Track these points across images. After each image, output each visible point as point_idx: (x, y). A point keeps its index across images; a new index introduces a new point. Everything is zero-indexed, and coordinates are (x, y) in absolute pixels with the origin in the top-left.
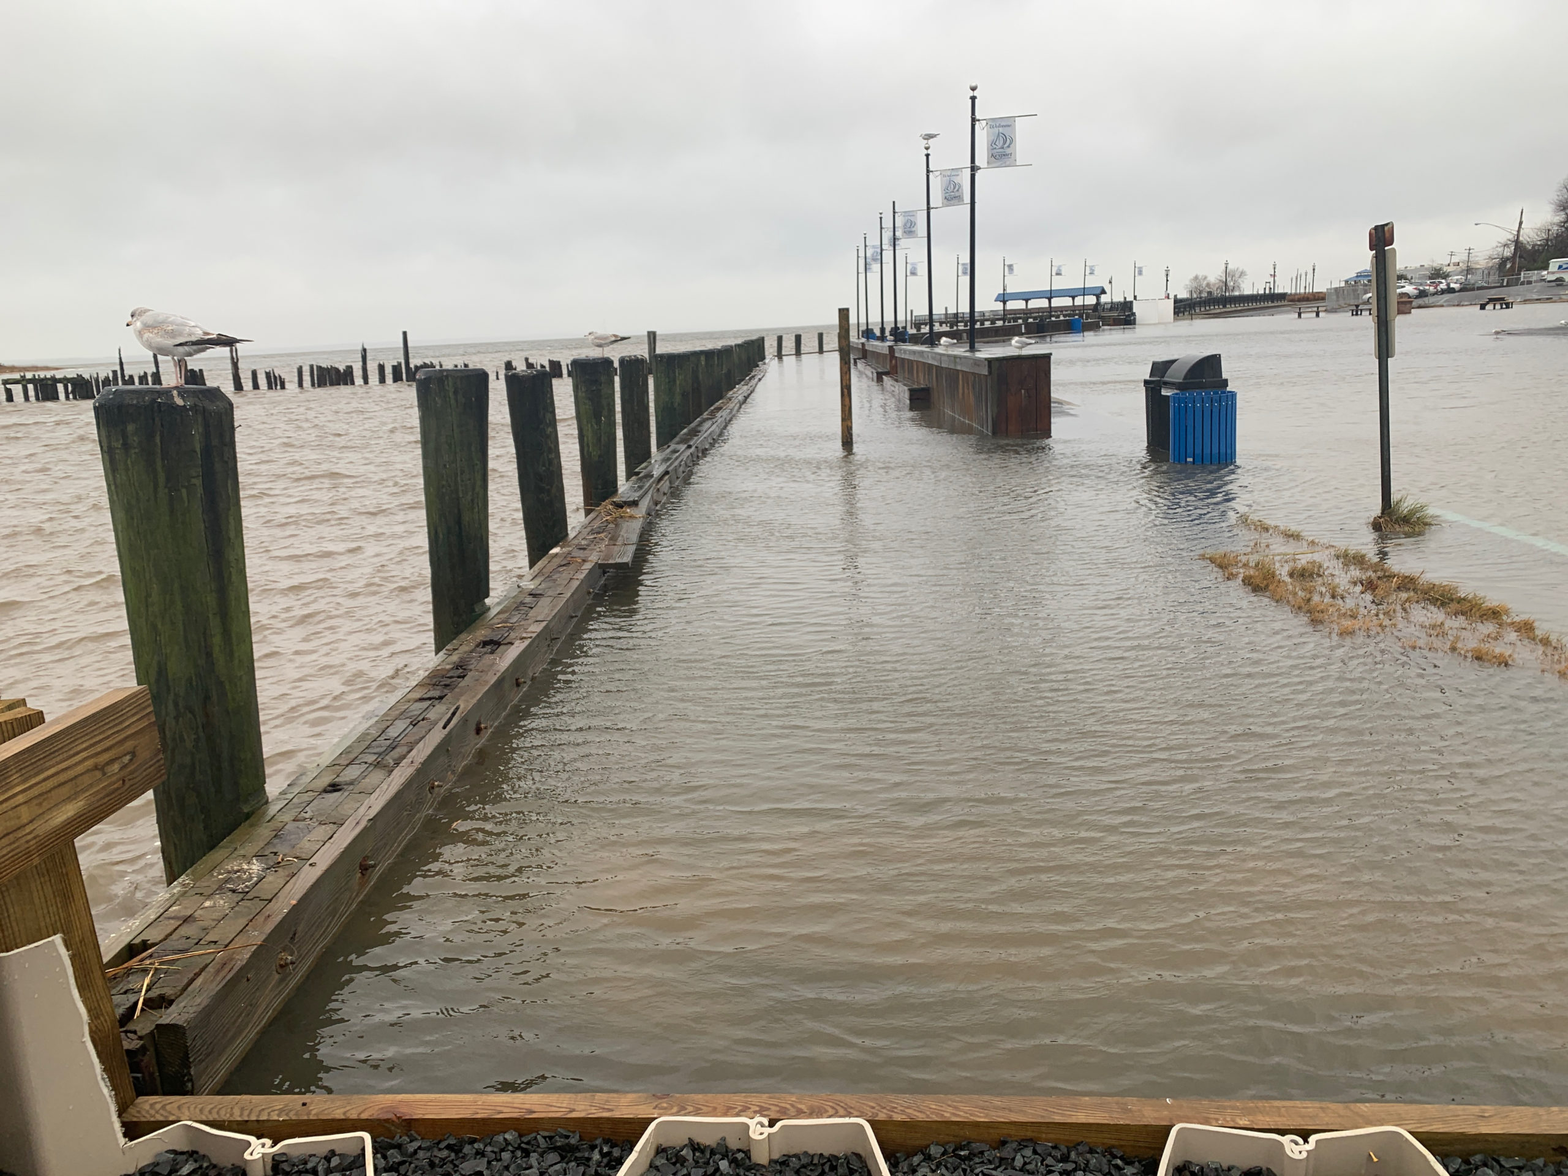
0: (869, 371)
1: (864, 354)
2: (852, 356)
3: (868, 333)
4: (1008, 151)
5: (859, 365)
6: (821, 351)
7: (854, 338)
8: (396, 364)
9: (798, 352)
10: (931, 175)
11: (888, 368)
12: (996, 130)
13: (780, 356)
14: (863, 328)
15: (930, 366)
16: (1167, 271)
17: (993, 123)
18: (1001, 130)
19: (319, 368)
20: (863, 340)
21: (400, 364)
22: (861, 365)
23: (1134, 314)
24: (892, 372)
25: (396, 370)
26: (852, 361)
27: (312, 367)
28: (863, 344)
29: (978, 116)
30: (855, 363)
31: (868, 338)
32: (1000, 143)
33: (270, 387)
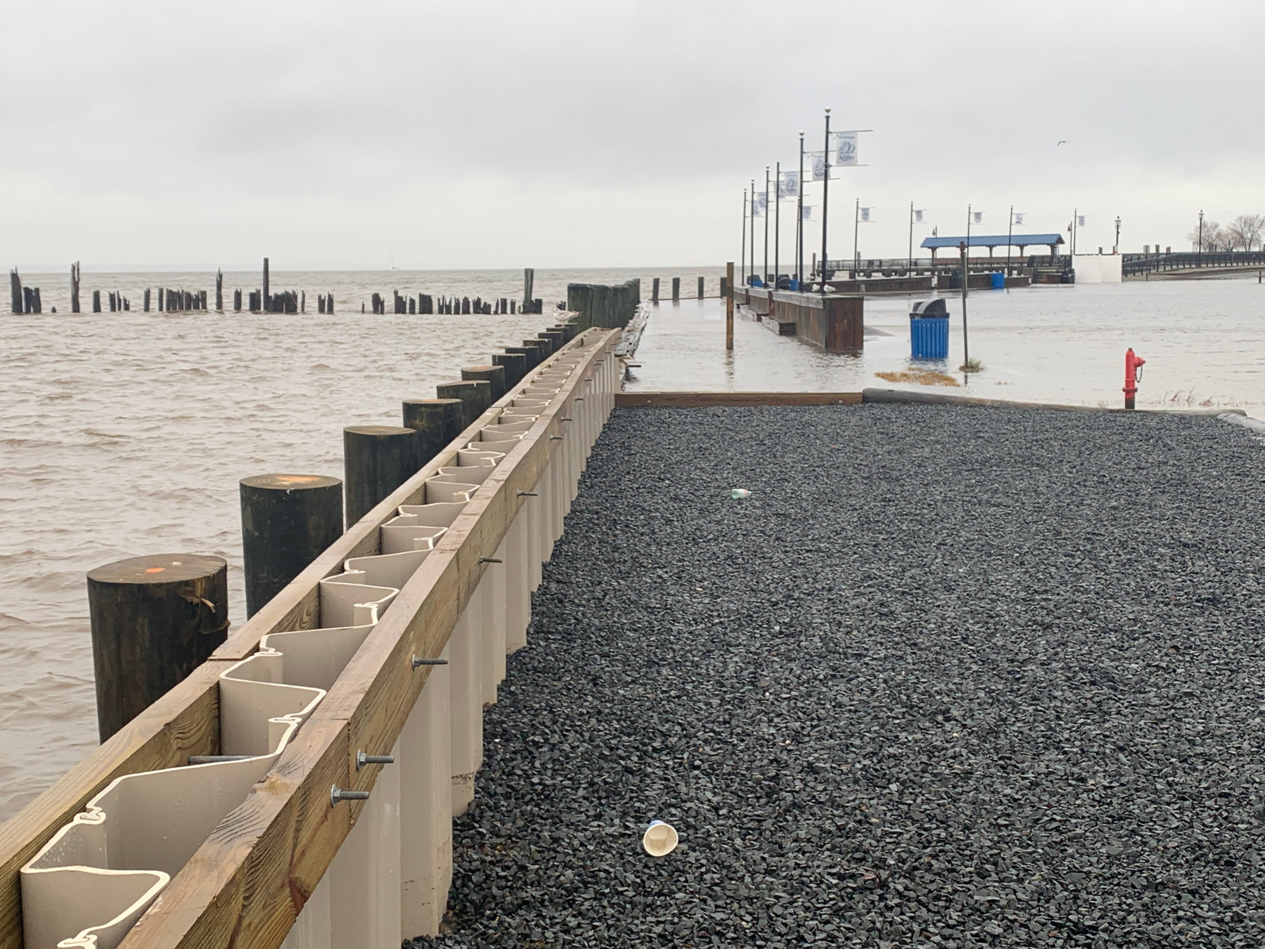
0: (751, 314)
1: (748, 300)
2: (735, 302)
3: (753, 280)
4: (851, 155)
5: (742, 310)
6: (701, 295)
7: (737, 283)
8: (254, 291)
9: (676, 297)
10: (804, 156)
11: (767, 312)
12: (843, 140)
13: (655, 300)
14: (748, 274)
15: (796, 305)
16: (1118, 221)
17: (841, 135)
18: (847, 140)
19: (170, 293)
20: (748, 287)
21: (259, 292)
22: (743, 310)
23: (1072, 271)
24: (771, 314)
25: (254, 298)
26: (735, 306)
27: (161, 291)
28: (747, 290)
29: (831, 130)
30: (738, 307)
31: (752, 285)
32: (846, 149)
33: (113, 309)
